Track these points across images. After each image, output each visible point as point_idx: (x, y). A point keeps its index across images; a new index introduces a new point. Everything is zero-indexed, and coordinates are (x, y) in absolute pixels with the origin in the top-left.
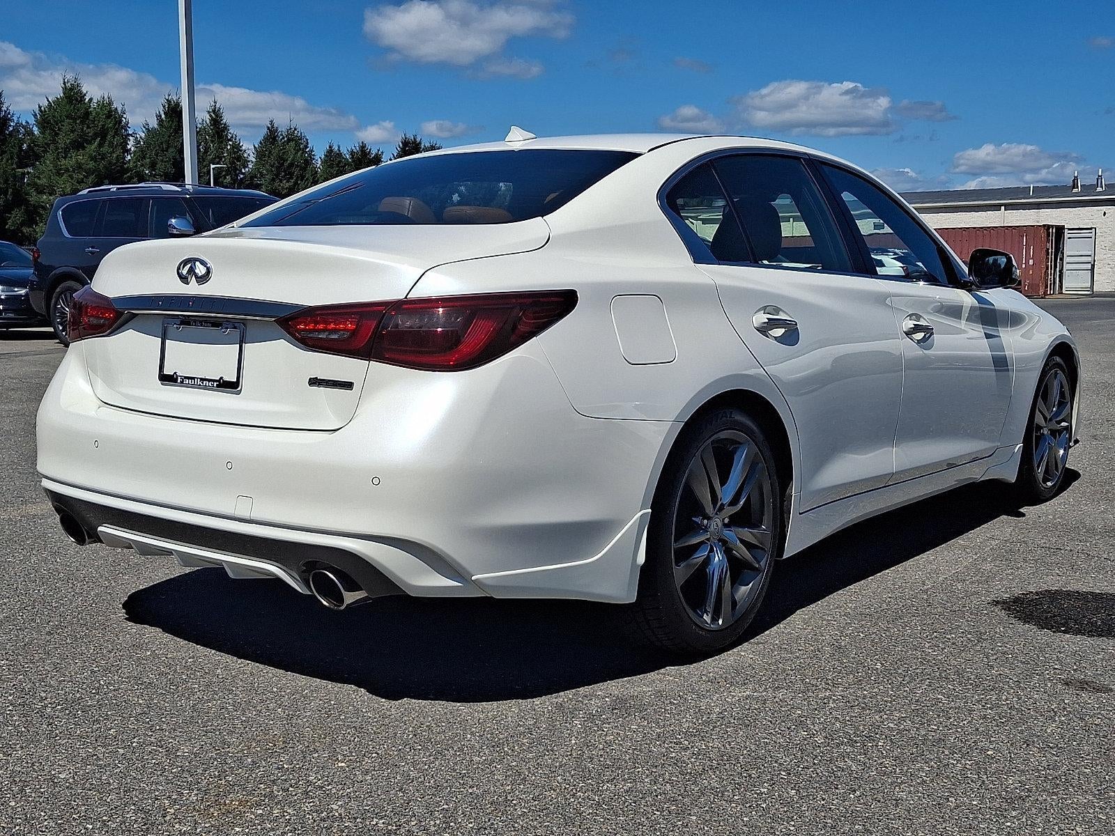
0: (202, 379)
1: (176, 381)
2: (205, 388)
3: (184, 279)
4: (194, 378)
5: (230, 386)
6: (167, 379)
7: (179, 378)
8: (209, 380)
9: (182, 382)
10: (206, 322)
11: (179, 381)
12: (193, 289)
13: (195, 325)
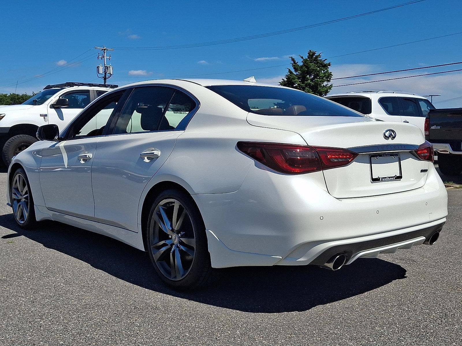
0: (389, 177)
1: (379, 180)
2: (391, 180)
3: (386, 137)
4: (386, 178)
5: (399, 178)
6: (375, 180)
7: (380, 179)
8: (392, 177)
9: (382, 180)
10: (388, 154)
11: (381, 180)
12: (390, 142)
13: (384, 156)
